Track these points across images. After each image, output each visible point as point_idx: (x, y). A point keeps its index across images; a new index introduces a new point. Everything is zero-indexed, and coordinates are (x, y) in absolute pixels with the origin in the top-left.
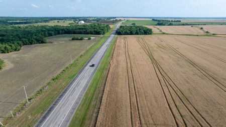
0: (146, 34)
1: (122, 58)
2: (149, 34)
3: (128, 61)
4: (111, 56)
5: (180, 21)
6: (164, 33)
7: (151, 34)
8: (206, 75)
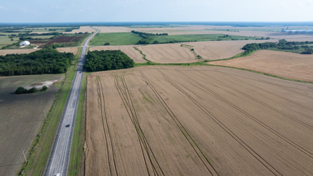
0: (126, 68)
1: (99, 135)
2: (130, 67)
3: (109, 139)
4: (83, 131)
5: (167, 34)
6: (149, 63)
7: (132, 67)
8: (200, 154)
